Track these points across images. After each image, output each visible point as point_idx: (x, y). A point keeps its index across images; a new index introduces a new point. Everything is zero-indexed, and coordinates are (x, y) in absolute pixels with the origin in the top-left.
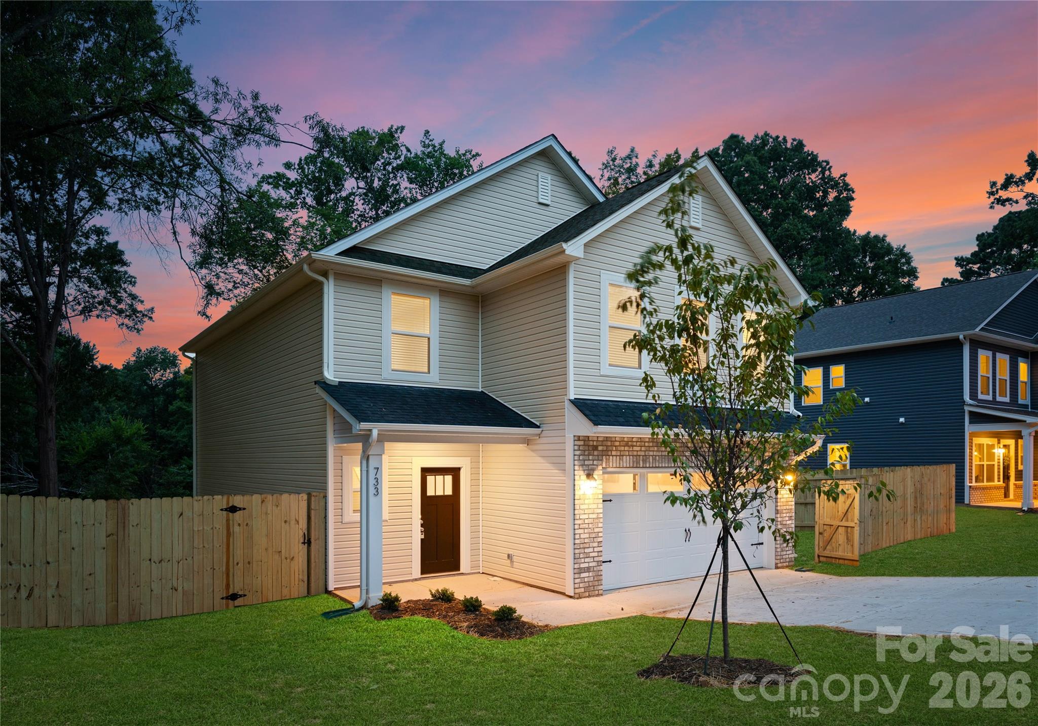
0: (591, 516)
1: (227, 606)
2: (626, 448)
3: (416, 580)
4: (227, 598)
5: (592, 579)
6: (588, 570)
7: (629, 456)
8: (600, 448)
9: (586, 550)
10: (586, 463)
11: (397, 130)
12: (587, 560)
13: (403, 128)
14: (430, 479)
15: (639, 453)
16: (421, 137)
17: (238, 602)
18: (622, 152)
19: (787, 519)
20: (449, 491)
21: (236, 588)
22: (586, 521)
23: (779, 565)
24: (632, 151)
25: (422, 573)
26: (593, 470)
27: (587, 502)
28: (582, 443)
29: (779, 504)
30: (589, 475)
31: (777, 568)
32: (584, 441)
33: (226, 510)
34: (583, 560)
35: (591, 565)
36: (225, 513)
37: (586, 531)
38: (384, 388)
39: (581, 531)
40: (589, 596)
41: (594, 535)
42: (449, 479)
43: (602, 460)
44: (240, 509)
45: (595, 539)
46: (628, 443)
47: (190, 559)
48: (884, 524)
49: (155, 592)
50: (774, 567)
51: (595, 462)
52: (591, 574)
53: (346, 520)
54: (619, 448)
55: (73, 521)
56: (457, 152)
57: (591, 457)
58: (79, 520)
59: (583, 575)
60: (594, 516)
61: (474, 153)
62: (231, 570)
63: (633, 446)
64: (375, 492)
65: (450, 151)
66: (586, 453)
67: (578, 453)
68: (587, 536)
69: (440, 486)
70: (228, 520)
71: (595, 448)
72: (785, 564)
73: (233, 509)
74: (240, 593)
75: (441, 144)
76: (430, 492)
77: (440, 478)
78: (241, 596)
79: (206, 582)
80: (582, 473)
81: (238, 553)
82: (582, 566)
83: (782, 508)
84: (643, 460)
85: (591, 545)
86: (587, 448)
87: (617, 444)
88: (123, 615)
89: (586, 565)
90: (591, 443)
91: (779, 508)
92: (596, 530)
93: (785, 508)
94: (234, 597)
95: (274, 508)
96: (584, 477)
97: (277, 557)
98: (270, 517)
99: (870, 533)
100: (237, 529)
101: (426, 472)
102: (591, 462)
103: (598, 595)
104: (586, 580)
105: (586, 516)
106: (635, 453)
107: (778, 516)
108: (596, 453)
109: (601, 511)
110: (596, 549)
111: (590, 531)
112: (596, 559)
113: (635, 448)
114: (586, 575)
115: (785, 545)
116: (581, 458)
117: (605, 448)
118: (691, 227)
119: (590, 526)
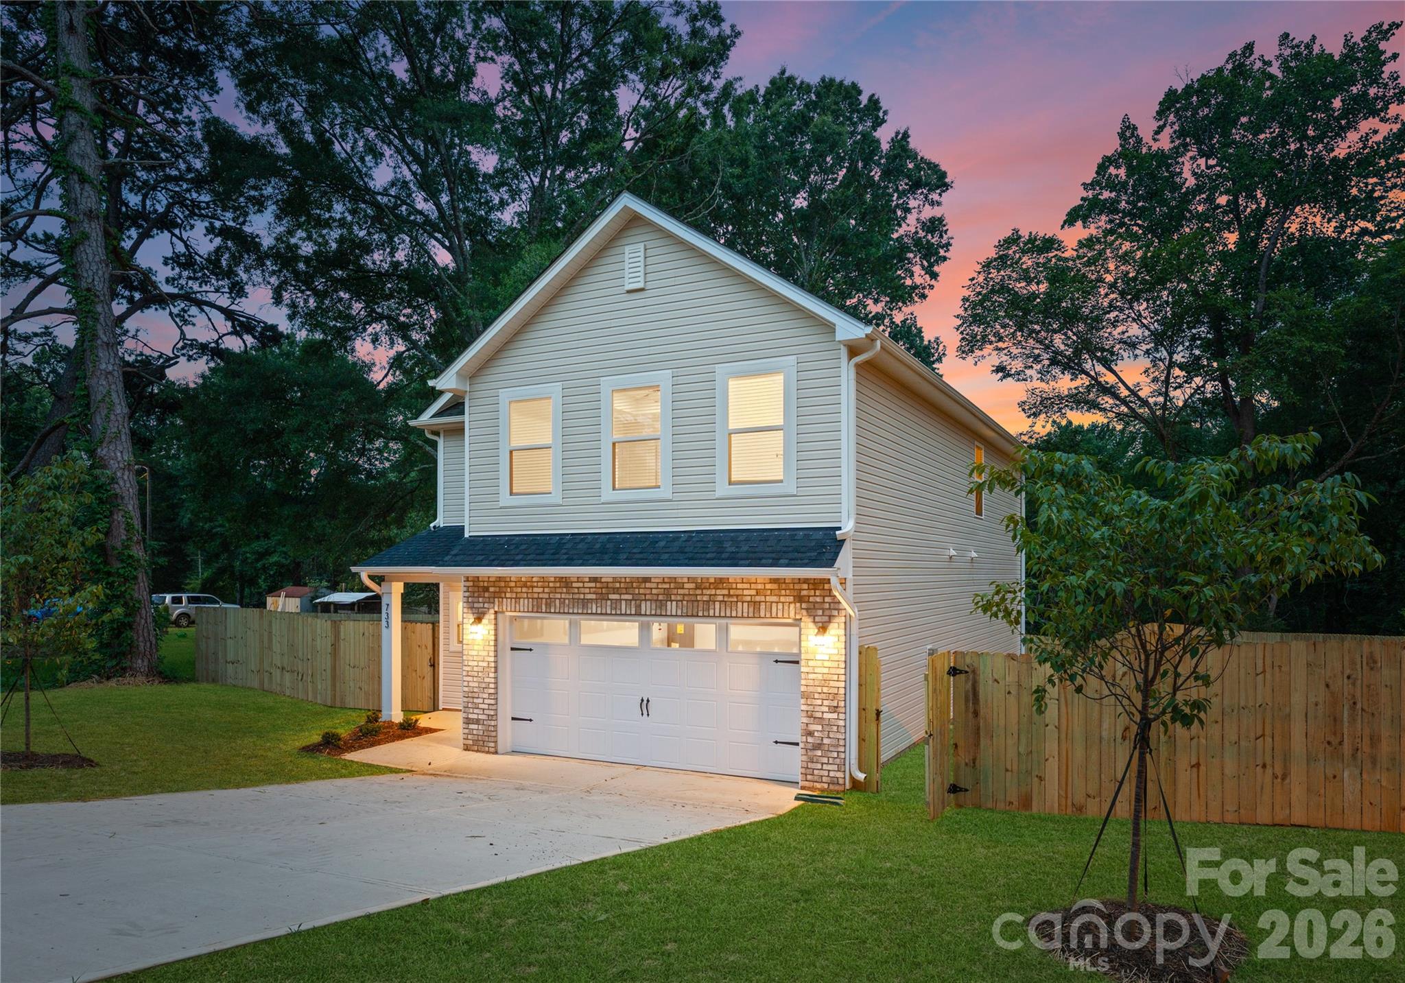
0: (481, 664)
2: (524, 590)
5: (481, 733)
6: (477, 722)
7: (528, 598)
8: (492, 589)
9: (475, 700)
10: (476, 605)
12: (476, 711)
15: (541, 596)
19: (826, 709)
22: (475, 669)
26: (484, 614)
27: (476, 647)
28: (471, 584)
30: (479, 619)
32: (473, 581)
34: (472, 710)
35: (480, 717)
37: (475, 679)
39: (470, 679)
40: (478, 751)
41: (484, 685)
43: (494, 603)
45: (486, 690)
46: (527, 584)
49: (351, 688)
51: (486, 605)
52: (480, 727)
54: (515, 590)
57: (481, 600)
59: (472, 726)
60: (485, 664)
63: (533, 587)
66: (476, 595)
67: (467, 594)
68: (476, 685)
71: (486, 589)
80: (471, 616)
82: (471, 716)
83: (811, 689)
84: (546, 605)
85: (481, 695)
86: (476, 589)
87: (513, 584)
89: (475, 716)
90: (481, 584)
93: (819, 690)
96: (474, 621)
97: (413, 674)
98: (409, 640)
102: (481, 605)
103: (490, 752)
104: (475, 732)
105: (476, 663)
106: (536, 596)
108: (487, 595)
109: (492, 659)
110: (486, 701)
111: (480, 680)
112: (486, 712)
113: (535, 590)
114: (475, 726)
115: (819, 753)
116: (470, 600)
117: (497, 590)
118: (629, 292)
119: (480, 674)
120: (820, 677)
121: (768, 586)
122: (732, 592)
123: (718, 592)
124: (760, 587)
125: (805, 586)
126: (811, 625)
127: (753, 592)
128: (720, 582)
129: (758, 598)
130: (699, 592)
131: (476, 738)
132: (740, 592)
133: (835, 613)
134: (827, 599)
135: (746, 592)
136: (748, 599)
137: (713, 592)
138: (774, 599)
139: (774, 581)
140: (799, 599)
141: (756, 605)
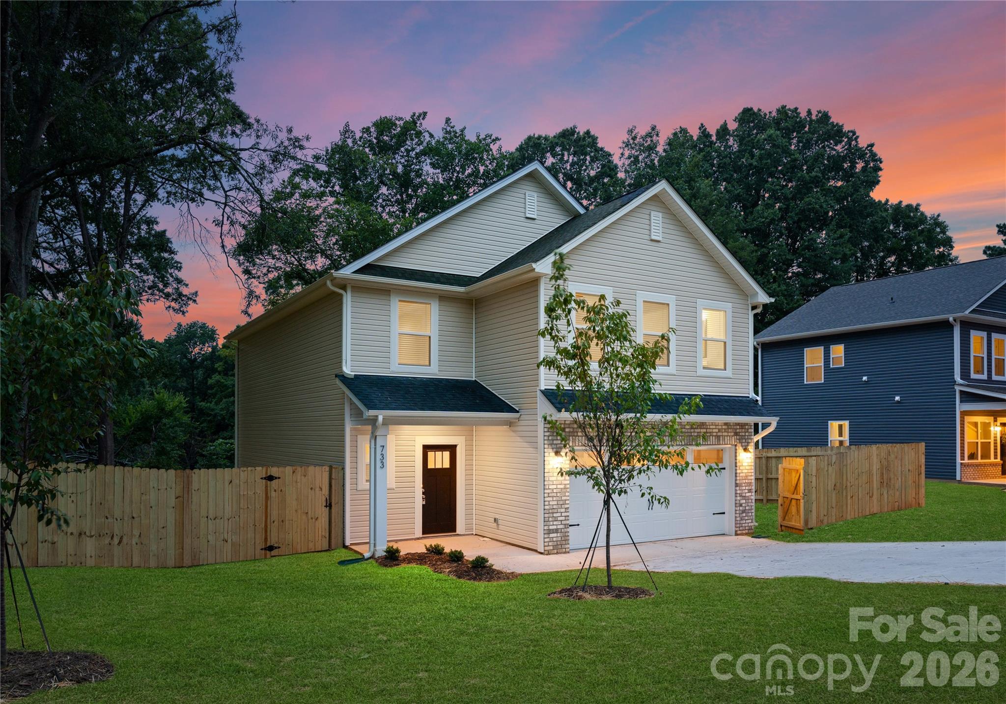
0: (559, 486)
1: (266, 555)
3: (418, 539)
4: (265, 549)
5: (560, 539)
6: (556, 531)
8: (567, 430)
9: (555, 515)
10: (555, 442)
11: (419, 116)
12: (555, 523)
13: (425, 114)
14: (431, 454)
16: (442, 124)
17: (274, 553)
18: (642, 130)
19: (747, 491)
20: (447, 465)
21: (273, 541)
22: (555, 491)
23: (739, 532)
24: (653, 129)
25: (423, 534)
26: (561, 448)
27: (555, 474)
28: (551, 426)
29: (738, 478)
30: (557, 453)
31: (736, 534)
32: (553, 424)
33: (265, 478)
34: (551, 523)
35: (559, 527)
36: (264, 481)
37: (554, 499)
38: (392, 379)
39: (550, 499)
40: (557, 553)
41: (561, 503)
42: (447, 454)
43: (569, 440)
44: (276, 478)
45: (563, 506)
47: (237, 517)
48: (849, 498)
49: (211, 543)
50: (734, 534)
51: (563, 442)
52: (559, 535)
53: (359, 488)
55: (151, 486)
56: (478, 137)
57: (559, 438)
58: (156, 486)
59: (552, 535)
60: (562, 486)
61: (493, 137)
62: (269, 527)
64: (381, 465)
65: (471, 137)
66: (555, 434)
67: (547, 434)
68: (555, 503)
69: (440, 461)
70: (266, 487)
71: (563, 430)
72: (744, 532)
73: (270, 478)
74: (275, 545)
75: (462, 131)
76: (431, 466)
77: (439, 454)
78: (276, 548)
79: (249, 536)
80: (551, 450)
81: (274, 514)
82: (551, 527)
83: (741, 481)
85: (559, 510)
86: (555, 430)
88: (187, 561)
89: (555, 527)
90: (559, 426)
91: (738, 482)
92: (564, 498)
93: (744, 481)
94: (271, 548)
95: (303, 477)
96: (553, 454)
97: (304, 517)
98: (299, 484)
99: (834, 505)
100: (273, 494)
101: (427, 448)
102: (559, 442)
103: (565, 553)
104: (554, 539)
105: (555, 487)
107: (738, 488)
108: (563, 434)
109: (568, 482)
110: (563, 514)
111: (558, 498)
112: (563, 522)
114: (555, 535)
115: (744, 515)
116: (550, 438)
117: (572, 430)
118: (652, 240)
119: (558, 494)
120: (744, 475)
121: (724, 427)
122: (708, 430)
123: (702, 430)
124: (720, 427)
125: (738, 427)
126: (741, 448)
127: (717, 430)
128: (702, 425)
129: (719, 434)
130: (692, 430)
131: (555, 543)
132: (711, 430)
133: (750, 441)
134: (747, 434)
135: (714, 430)
136: (715, 434)
137: (699, 430)
138: (726, 434)
139: (726, 424)
140: (736, 434)
141: (718, 437)
